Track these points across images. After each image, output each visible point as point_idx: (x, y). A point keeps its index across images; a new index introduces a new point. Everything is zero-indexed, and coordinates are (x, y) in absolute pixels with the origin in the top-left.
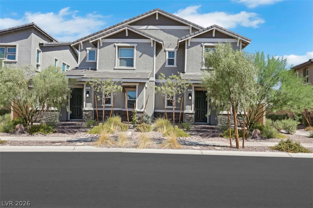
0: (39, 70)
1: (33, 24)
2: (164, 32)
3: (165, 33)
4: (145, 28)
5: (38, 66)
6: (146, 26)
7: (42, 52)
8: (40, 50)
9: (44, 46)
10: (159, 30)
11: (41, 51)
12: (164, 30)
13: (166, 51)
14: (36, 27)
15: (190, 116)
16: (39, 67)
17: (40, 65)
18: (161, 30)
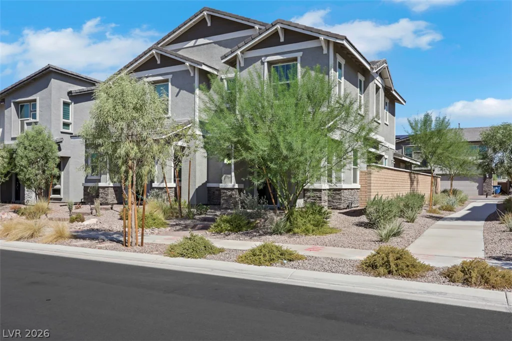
0: (70, 130)
1: (48, 67)
2: (220, 45)
3: (222, 47)
4: (192, 45)
5: (66, 125)
6: (194, 41)
7: (74, 104)
8: (70, 101)
9: (73, 94)
10: (213, 44)
11: (71, 103)
12: (219, 43)
13: (223, 79)
14: (56, 69)
15: (229, 193)
16: (70, 126)
17: (71, 123)
18: (215, 43)
